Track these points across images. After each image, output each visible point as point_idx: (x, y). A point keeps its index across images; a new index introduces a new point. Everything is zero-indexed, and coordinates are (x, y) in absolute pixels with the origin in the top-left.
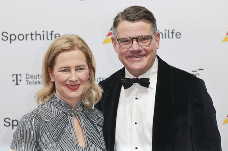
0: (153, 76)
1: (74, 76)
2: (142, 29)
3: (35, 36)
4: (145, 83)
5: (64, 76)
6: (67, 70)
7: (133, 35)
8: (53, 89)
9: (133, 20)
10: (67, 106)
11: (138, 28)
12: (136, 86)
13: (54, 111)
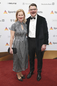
0: (36, 17)
1: (21, 16)
2: (35, 7)
3: (15, 12)
4: (35, 18)
5: (19, 16)
6: (20, 15)
7: (33, 9)
8: (18, 20)
9: (33, 6)
10: (20, 22)
11: (34, 7)
12: (33, 19)
13: (18, 23)
